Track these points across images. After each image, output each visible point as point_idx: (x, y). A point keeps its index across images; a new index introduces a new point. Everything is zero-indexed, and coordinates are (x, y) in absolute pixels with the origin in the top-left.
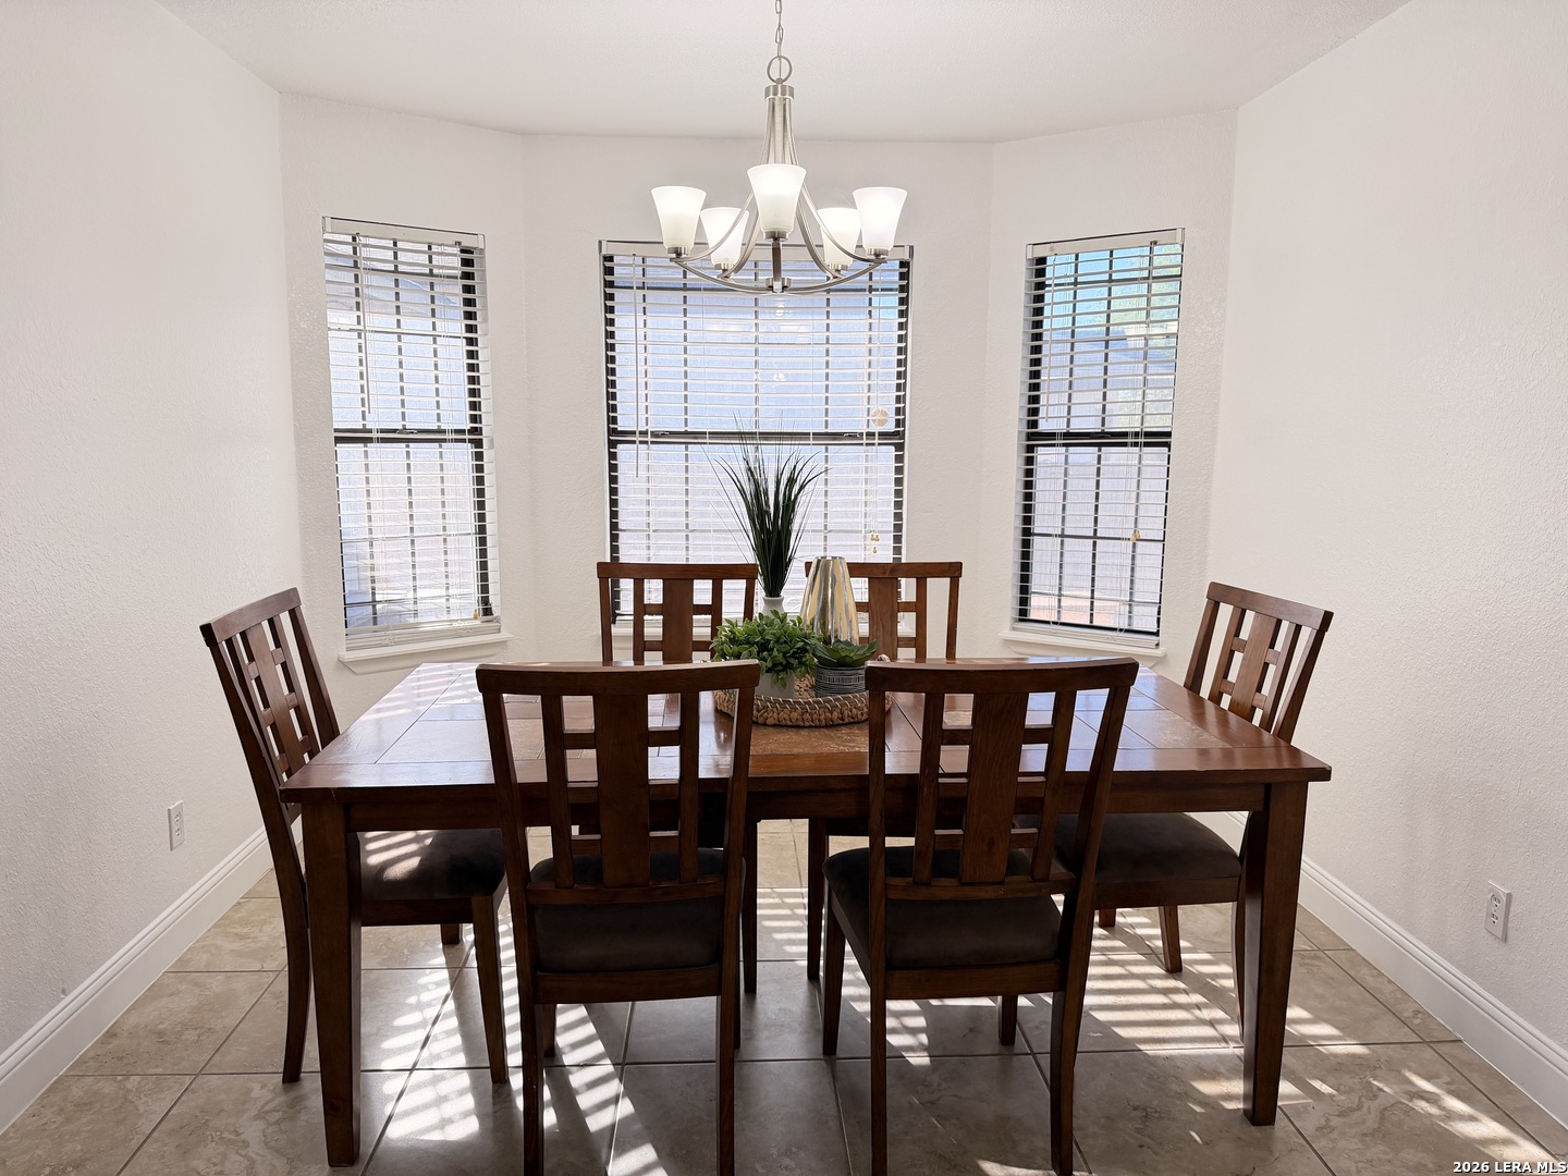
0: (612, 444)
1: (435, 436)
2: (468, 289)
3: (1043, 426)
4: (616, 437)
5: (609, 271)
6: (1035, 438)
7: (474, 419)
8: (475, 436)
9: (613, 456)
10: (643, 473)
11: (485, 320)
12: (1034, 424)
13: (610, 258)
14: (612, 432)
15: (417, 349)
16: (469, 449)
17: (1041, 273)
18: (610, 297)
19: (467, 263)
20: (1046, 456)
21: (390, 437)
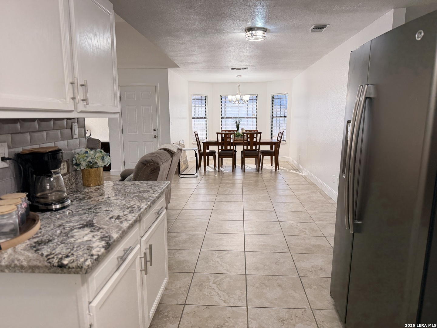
0: (221, 119)
1: (201, 118)
2: (206, 101)
3: (274, 116)
4: (222, 118)
5: (221, 98)
6: (273, 117)
7: (206, 116)
8: (206, 118)
9: (221, 120)
10: (225, 122)
11: (207, 105)
12: (273, 116)
13: (221, 97)
14: (221, 117)
15: (200, 108)
16: (205, 119)
17: (273, 97)
18: (221, 101)
19: (206, 98)
20: (274, 119)
21: (198, 118)
